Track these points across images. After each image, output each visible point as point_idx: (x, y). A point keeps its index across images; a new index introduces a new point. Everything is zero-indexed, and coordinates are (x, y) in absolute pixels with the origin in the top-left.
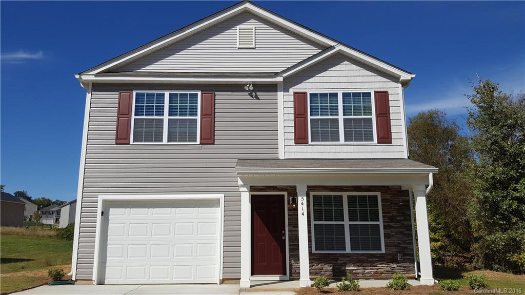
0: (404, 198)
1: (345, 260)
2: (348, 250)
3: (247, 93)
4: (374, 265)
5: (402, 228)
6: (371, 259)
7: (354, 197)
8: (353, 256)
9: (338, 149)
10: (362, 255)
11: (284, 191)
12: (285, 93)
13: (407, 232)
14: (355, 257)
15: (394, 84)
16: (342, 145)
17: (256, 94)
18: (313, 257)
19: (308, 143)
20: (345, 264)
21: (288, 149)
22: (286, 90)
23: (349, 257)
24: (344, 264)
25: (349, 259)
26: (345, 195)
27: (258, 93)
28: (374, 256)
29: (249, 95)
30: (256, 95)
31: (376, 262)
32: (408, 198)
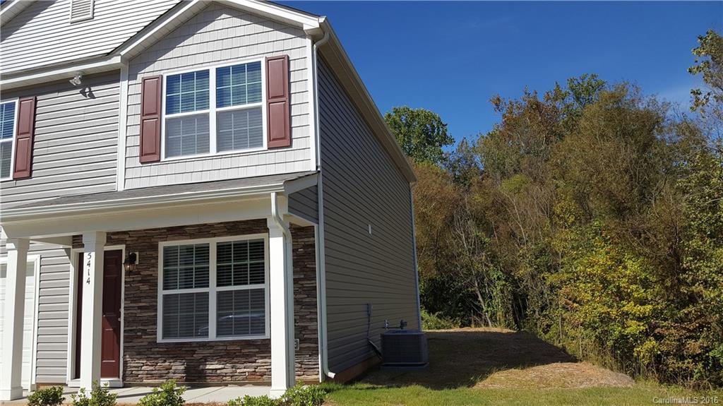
0: (306, 240)
1: (206, 352)
2: (212, 336)
3: (78, 91)
4: (250, 360)
5: (300, 293)
6: (246, 351)
7: (228, 246)
8: (219, 346)
9: (207, 165)
10: (233, 342)
11: (121, 244)
12: (131, 82)
13: (307, 300)
14: (221, 348)
15: (299, 42)
16: (212, 158)
17: (90, 89)
18: (157, 349)
19: (159, 161)
20: (205, 360)
21: (130, 174)
22: (132, 76)
23: (212, 347)
24: (203, 360)
25: (212, 351)
26: (213, 243)
27: (93, 89)
28: (251, 345)
29: (81, 92)
30: (90, 91)
31: (254, 355)
32: (312, 239)
